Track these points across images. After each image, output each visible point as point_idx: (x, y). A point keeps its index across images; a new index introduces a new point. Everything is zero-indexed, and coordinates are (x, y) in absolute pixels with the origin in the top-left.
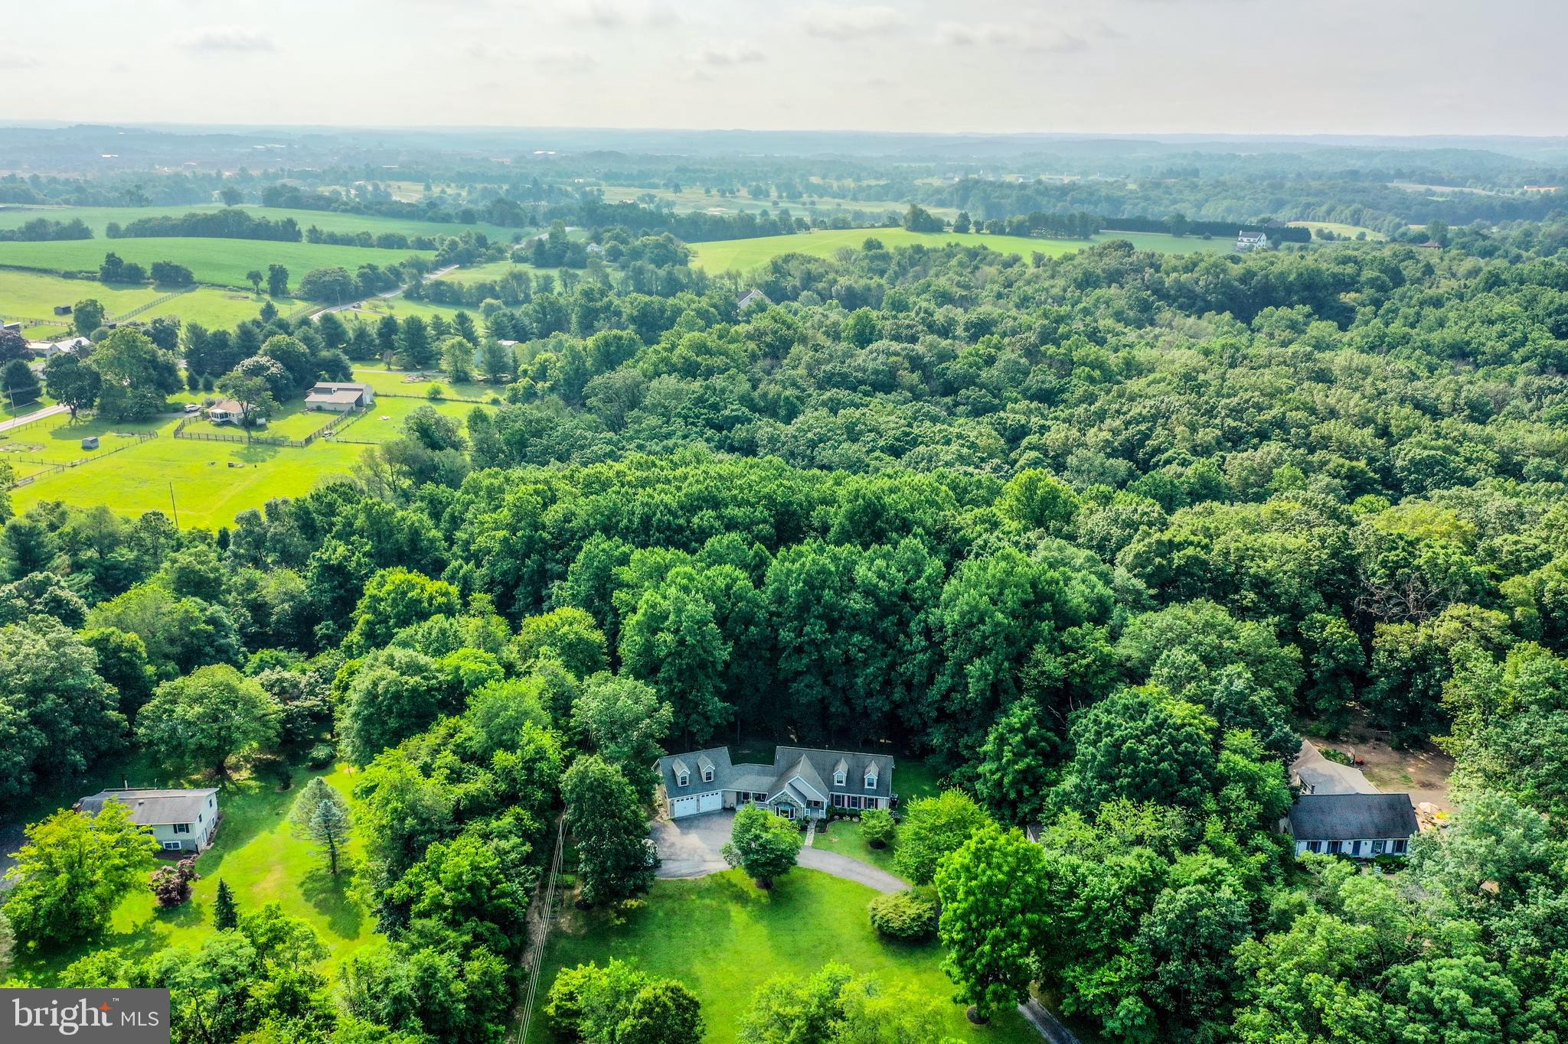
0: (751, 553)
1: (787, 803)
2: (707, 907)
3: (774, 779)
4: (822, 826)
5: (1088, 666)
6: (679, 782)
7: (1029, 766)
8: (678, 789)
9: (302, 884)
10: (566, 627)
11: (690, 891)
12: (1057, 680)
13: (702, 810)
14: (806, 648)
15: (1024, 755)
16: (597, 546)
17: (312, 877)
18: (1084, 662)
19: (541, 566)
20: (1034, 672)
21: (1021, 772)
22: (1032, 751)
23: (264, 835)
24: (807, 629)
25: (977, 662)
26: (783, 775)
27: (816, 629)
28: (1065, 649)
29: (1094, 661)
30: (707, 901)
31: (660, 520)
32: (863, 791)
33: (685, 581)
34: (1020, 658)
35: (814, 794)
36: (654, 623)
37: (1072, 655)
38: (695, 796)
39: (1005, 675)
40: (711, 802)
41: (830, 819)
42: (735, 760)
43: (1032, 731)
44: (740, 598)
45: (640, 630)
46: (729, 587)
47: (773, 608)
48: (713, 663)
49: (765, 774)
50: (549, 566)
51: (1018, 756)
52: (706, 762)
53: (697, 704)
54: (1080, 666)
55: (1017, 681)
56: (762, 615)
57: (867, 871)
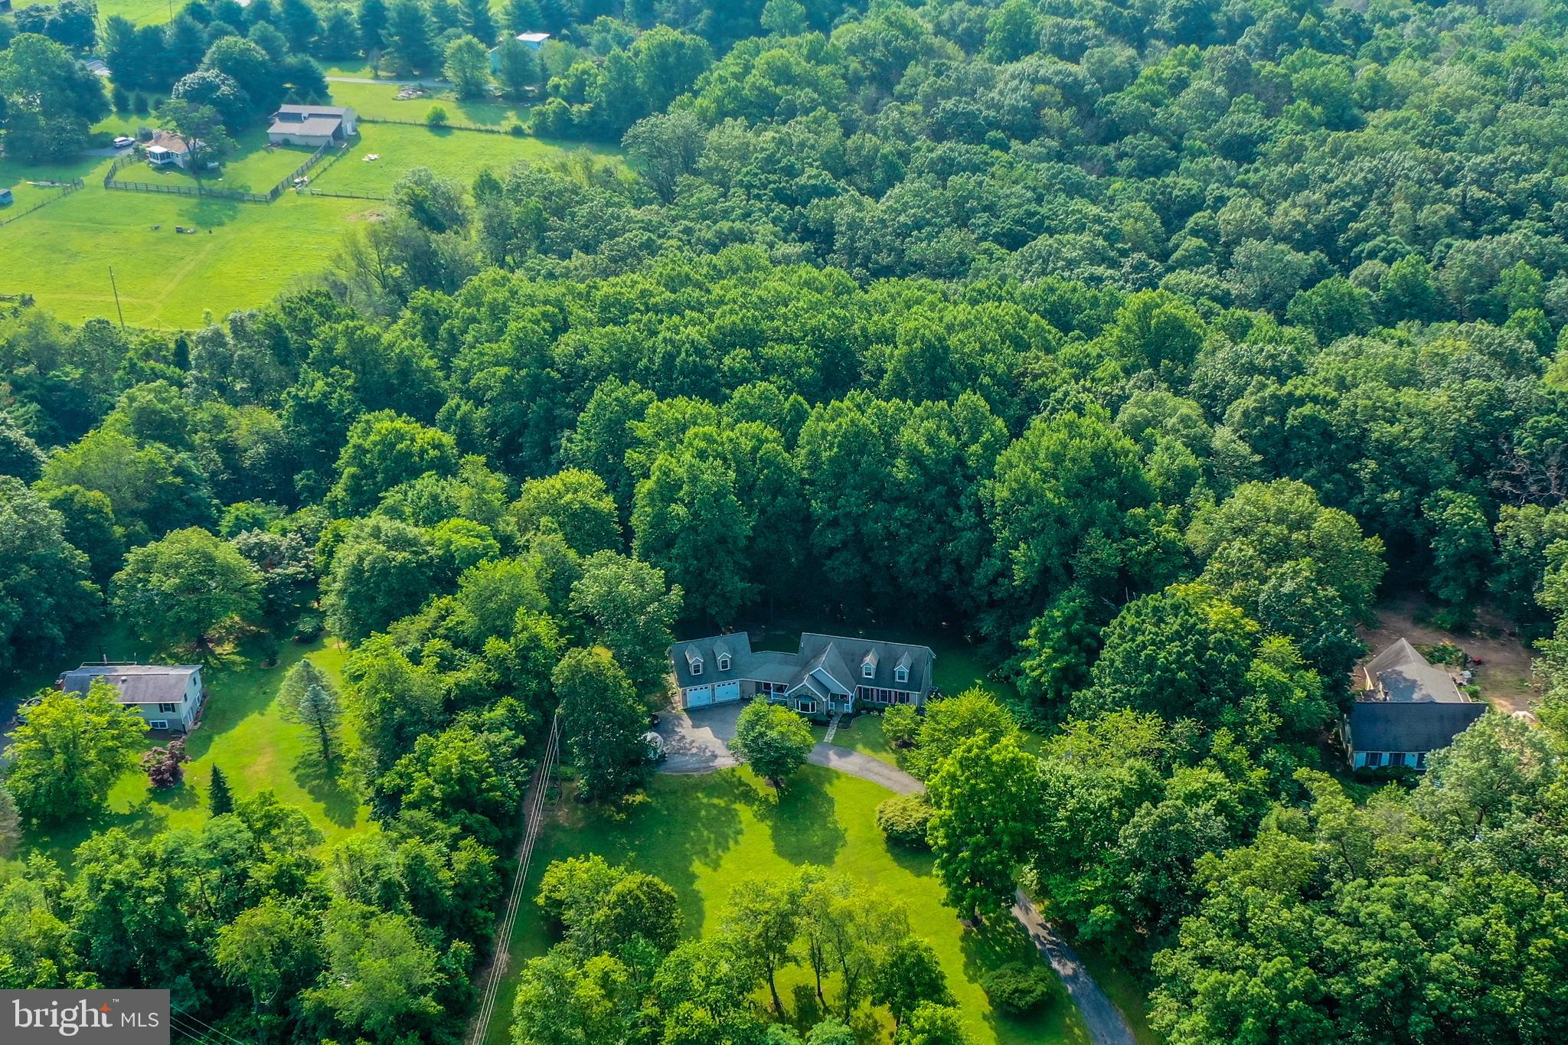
0: (787, 406)
1: (806, 697)
2: (714, 806)
3: (797, 669)
4: (846, 721)
5: (1149, 553)
6: (692, 670)
7: (1068, 664)
8: (691, 678)
9: (295, 769)
10: (570, 496)
11: (696, 787)
12: (1111, 569)
13: (717, 700)
14: (842, 520)
15: (1065, 652)
16: (610, 393)
17: (305, 763)
18: (1144, 549)
19: (549, 410)
20: (1086, 560)
21: (1060, 669)
22: (1075, 647)
23: (252, 717)
24: (842, 500)
25: (1024, 547)
26: (806, 665)
28: (1125, 533)
29: (1155, 548)
30: (715, 801)
31: (684, 361)
32: (893, 685)
33: (703, 445)
34: (1074, 543)
35: (838, 687)
36: (668, 491)
37: (1132, 541)
38: (709, 686)
39: (1054, 563)
40: (727, 691)
41: (856, 713)
42: (755, 648)
43: (1075, 627)
44: (768, 462)
45: (652, 500)
46: (755, 450)
47: (805, 474)
48: (735, 540)
49: (786, 663)
50: (557, 412)
51: (1059, 652)
52: (724, 648)
53: (715, 585)
54: (1139, 554)
55: (1068, 569)
56: (792, 484)
57: (886, 772)
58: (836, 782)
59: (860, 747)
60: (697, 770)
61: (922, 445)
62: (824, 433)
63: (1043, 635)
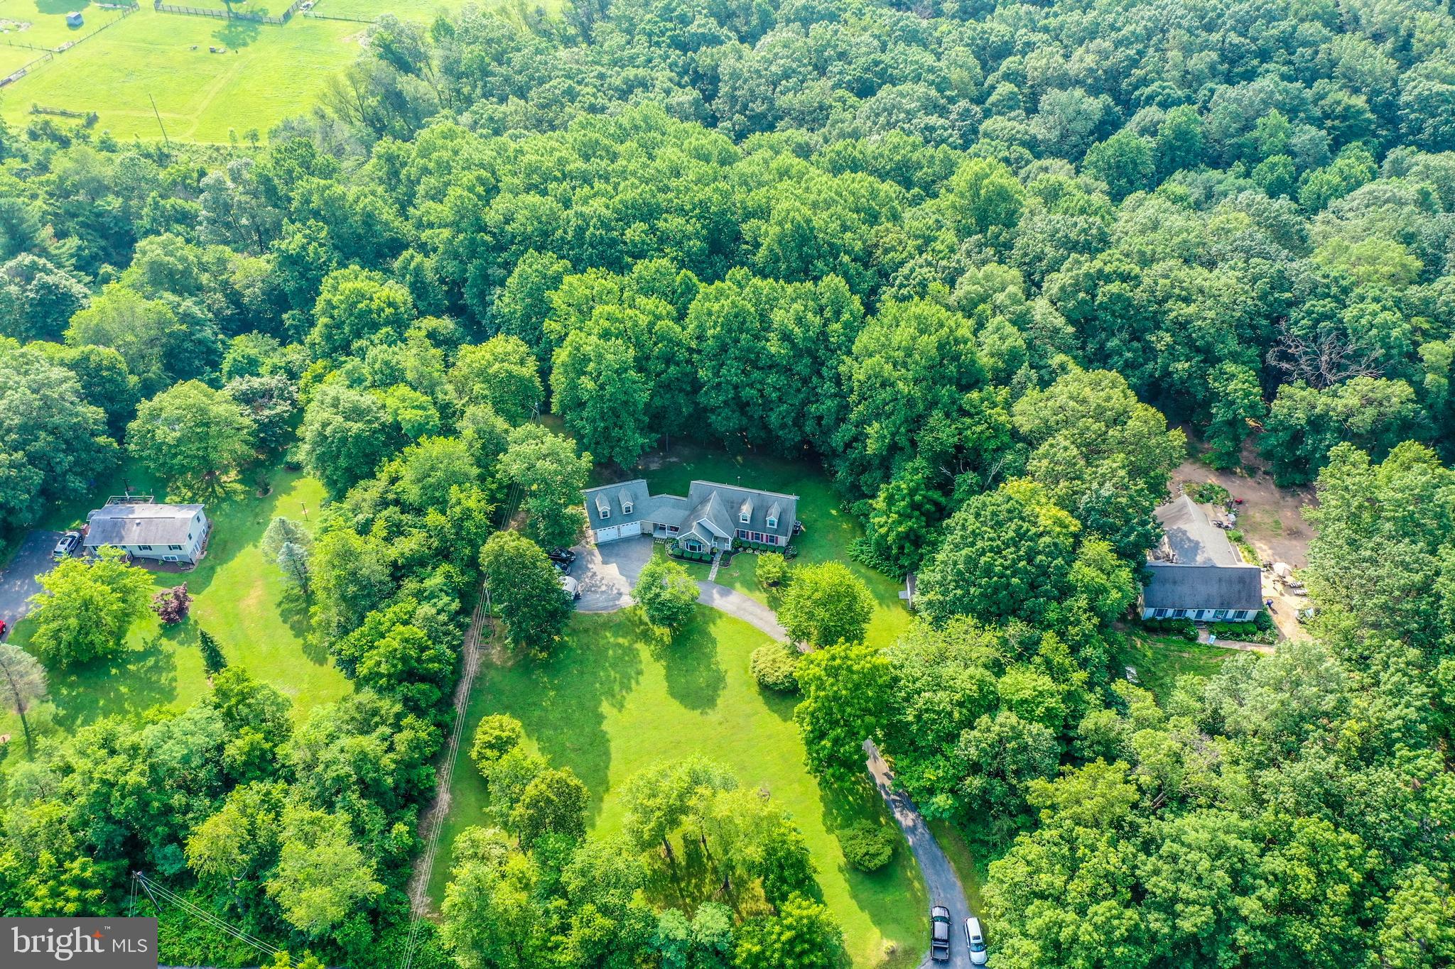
0: (678, 279)
1: (694, 540)
2: (620, 645)
3: (687, 514)
4: (727, 558)
5: (982, 433)
6: (601, 514)
7: (911, 529)
8: (601, 521)
9: (279, 604)
10: (497, 365)
11: (606, 625)
12: (949, 447)
13: (622, 536)
14: (723, 385)
15: (910, 517)
16: (530, 264)
17: (289, 598)
18: (978, 429)
19: (484, 270)
20: (929, 437)
21: (904, 532)
22: (916, 515)
23: (249, 549)
24: (724, 371)
25: (876, 425)
26: (694, 511)
27: (732, 372)
28: (964, 413)
29: (987, 429)
30: (621, 640)
31: (593, 234)
32: (765, 529)
33: (607, 324)
34: (917, 422)
35: (720, 532)
36: (579, 364)
37: (968, 421)
38: (616, 527)
39: (902, 441)
40: (631, 529)
41: (734, 552)
42: (652, 493)
43: (918, 498)
44: (661, 338)
45: (567, 369)
46: (651, 325)
47: (693, 345)
48: (635, 404)
49: (680, 507)
50: (490, 270)
51: (904, 516)
52: (627, 493)
54: (973, 433)
55: (913, 443)
56: (682, 355)
57: (758, 611)
58: (718, 621)
59: (738, 585)
60: (605, 608)
61: (791, 326)
62: (710, 314)
63: (890, 500)
